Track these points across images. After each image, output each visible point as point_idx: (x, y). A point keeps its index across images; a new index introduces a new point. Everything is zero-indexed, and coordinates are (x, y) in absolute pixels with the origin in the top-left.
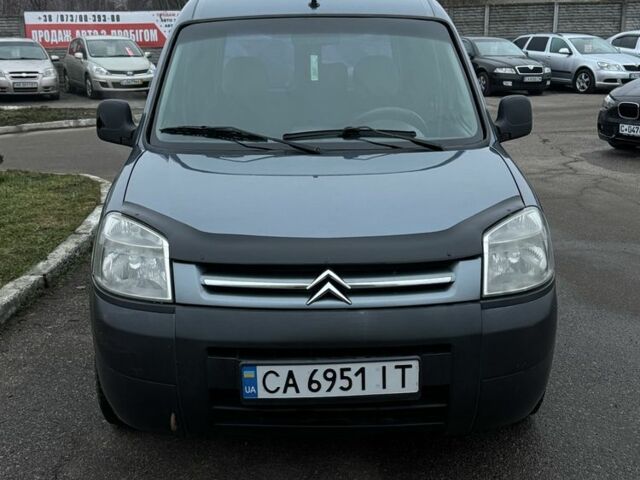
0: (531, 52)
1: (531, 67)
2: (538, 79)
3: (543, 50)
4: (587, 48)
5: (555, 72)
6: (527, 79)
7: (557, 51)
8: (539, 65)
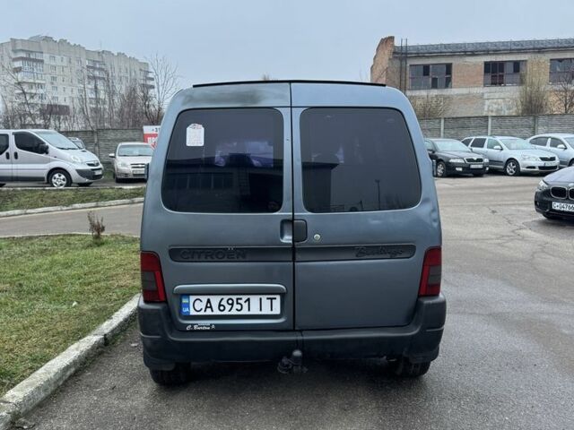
0: (474, 149)
1: (475, 159)
2: (480, 166)
3: (482, 147)
4: (513, 146)
5: (491, 161)
6: (472, 166)
7: (492, 148)
8: (480, 157)
